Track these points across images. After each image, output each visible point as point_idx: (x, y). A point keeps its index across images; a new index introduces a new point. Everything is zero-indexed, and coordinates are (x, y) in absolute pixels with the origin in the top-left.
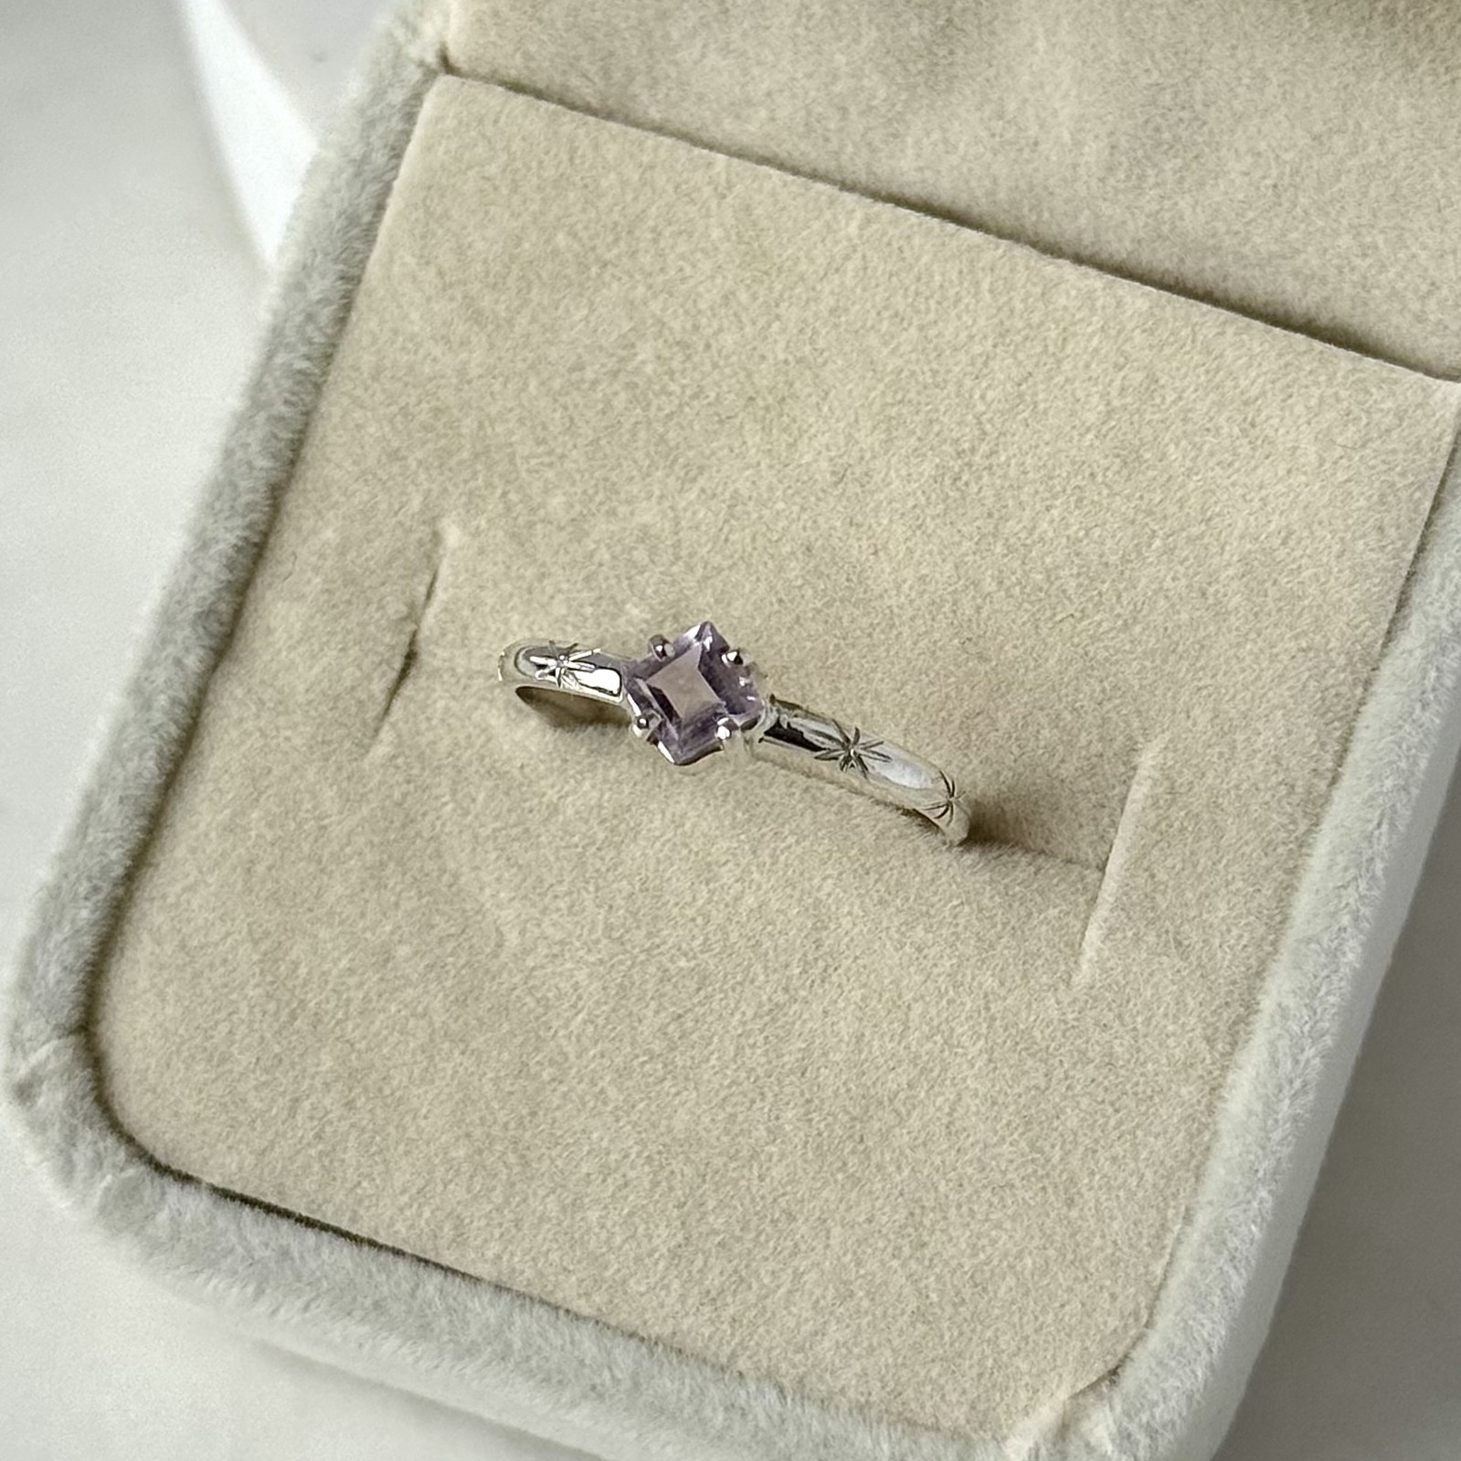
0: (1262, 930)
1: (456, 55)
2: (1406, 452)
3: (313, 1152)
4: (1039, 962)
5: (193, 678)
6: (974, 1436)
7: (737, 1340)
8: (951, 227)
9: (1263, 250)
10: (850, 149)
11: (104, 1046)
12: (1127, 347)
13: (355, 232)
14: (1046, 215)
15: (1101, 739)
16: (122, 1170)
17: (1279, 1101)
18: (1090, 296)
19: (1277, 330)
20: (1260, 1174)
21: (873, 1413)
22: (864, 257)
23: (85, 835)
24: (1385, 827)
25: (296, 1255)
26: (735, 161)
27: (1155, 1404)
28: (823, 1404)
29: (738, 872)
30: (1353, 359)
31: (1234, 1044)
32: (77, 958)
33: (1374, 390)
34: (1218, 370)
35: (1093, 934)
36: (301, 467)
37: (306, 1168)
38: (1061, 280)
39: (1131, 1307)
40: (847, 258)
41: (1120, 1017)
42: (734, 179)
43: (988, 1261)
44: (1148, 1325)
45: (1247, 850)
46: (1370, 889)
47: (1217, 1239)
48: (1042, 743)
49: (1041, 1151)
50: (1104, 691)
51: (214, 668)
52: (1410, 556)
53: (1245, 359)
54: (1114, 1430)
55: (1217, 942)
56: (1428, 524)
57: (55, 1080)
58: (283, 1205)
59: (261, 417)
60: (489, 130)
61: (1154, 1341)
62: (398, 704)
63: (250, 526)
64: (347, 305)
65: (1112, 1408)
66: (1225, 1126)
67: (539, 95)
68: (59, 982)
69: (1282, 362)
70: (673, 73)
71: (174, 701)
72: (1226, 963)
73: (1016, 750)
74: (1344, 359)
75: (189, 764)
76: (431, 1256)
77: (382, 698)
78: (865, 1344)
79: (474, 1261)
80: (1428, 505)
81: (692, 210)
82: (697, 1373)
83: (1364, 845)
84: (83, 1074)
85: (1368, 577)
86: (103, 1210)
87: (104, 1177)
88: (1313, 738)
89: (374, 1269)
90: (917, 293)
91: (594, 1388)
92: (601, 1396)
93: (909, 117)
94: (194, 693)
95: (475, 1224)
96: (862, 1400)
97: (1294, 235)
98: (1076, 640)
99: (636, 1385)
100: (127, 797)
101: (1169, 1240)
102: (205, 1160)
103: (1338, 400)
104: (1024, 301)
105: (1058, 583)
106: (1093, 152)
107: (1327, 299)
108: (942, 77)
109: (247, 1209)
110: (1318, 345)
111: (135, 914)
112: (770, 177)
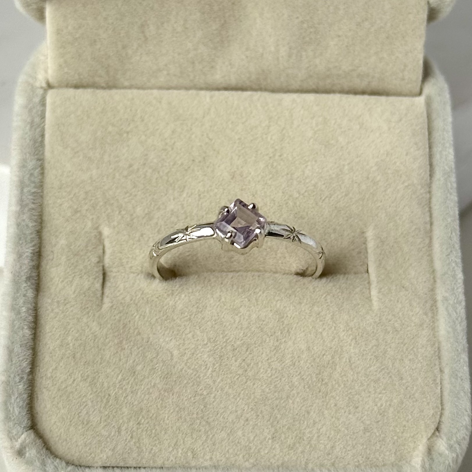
0: (428, 275)
2: (414, 119)
4: (360, 306)
5: (31, 300)
6: (400, 463)
7: (306, 458)
9: (346, 70)
10: (197, 77)
13: (37, 145)
14: (269, 80)
15: (352, 232)
16: (66, 469)
17: (456, 326)
18: (294, 100)
19: (357, 96)
20: (460, 350)
21: (363, 467)
22: (215, 108)
26: (160, 90)
27: (456, 433)
29: (246, 308)
30: (385, 98)
31: (434, 313)
32: (23, 403)
33: (396, 104)
36: (44, 224)
37: (131, 449)
38: (282, 99)
39: (435, 405)
41: (393, 315)
42: (162, 96)
44: (442, 409)
45: (413, 252)
46: (457, 254)
47: (454, 375)
48: (333, 239)
50: (347, 217)
51: (37, 295)
54: (446, 446)
55: (415, 282)
57: (30, 445)
58: (126, 466)
59: (26, 210)
60: (73, 101)
61: (447, 413)
62: (106, 290)
63: (34, 246)
65: (442, 439)
66: (441, 339)
67: (85, 88)
70: (131, 67)
71: (28, 309)
72: (421, 288)
75: (39, 329)
76: (187, 465)
77: (100, 289)
79: (202, 462)
80: (427, 133)
81: (152, 108)
83: (450, 240)
84: (39, 442)
85: (418, 159)
88: (420, 213)
90: (237, 114)
93: (216, 59)
96: (357, 464)
97: (356, 62)
98: (331, 204)
100: (22, 344)
101: (438, 381)
103: (387, 110)
105: (319, 188)
107: (369, 82)
108: (225, 42)
109: (116, 469)
110: (373, 97)
111: (37, 384)
112: (174, 92)
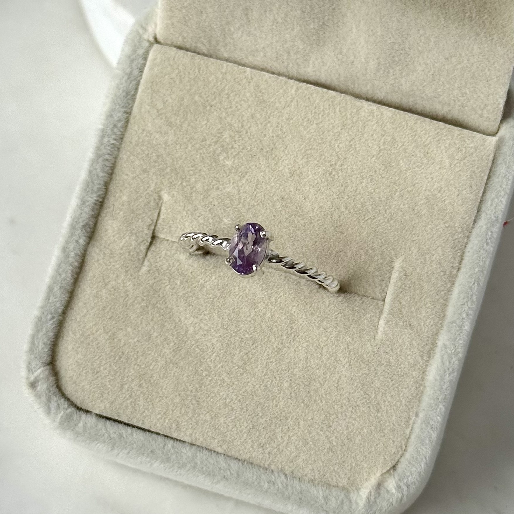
0: (437, 320)
1: (159, 37)
2: (478, 161)
3: (128, 402)
4: (364, 332)
5: (82, 247)
6: (350, 489)
7: (271, 459)
8: (325, 90)
9: (429, 96)
10: (291, 65)
11: (58, 369)
12: (385, 129)
13: (129, 97)
14: (356, 85)
15: (382, 258)
16: (66, 409)
17: (445, 376)
18: (372, 112)
19: (434, 122)
20: (440, 399)
21: (316, 482)
22: (297, 101)
23: (49, 299)
24: (476, 284)
25: (125, 436)
26: (253, 70)
27: (409, 476)
28: (300, 480)
29: (264, 306)
30: (459, 130)
31: (429, 357)
32: (48, 340)
33: (467, 140)
34: (415, 135)
35: (382, 322)
36: (114, 176)
37: (127, 407)
38: (363, 107)
39: (400, 444)
40: (292, 101)
41: (392, 350)
42: (253, 76)
43: (352, 431)
44: (405, 450)
45: (431, 293)
46: (472, 305)
47: (426, 421)
48: (362, 260)
49: (368, 395)
50: (382, 243)
51: (88, 243)
52: (481, 195)
53: (424, 131)
54: (395, 485)
55: (423, 323)
56: (486, 184)
57: (43, 381)
58: (119, 419)
59: (100, 160)
60: (172, 63)
61: (407, 455)
62: (149, 253)
63: (99, 196)
64: (127, 122)
65: (394, 478)
66: (427, 384)
67: (187, 50)
68: (43, 348)
69: (436, 132)
70: (232, 41)
71: (76, 255)
72: (426, 331)
73: (354, 263)
74: (457, 130)
75: (81, 275)
76: (169, 435)
77: (144, 251)
78: (313, 459)
79: (183, 436)
80: (486, 177)
81: (240, 87)
82: (258, 470)
83: (469, 290)
84: (52, 379)
85: (467, 202)
86: (61, 423)
87: (60, 412)
88: (451, 256)
89: (151, 440)
90: (315, 113)
91: (224, 477)
92: (227, 479)
93: (310, 54)
94: (83, 252)
95: (183, 424)
96: (313, 478)
97: (439, 90)
98: (372, 226)
99: (238, 475)
100: (62, 287)
101: (411, 422)
102: (94, 405)
103: (455, 144)
104: (351, 114)
105: (365, 208)
106: (372, 64)
107: (450, 111)
108: (321, 41)
109: (108, 421)
110: (448, 126)
111: (66, 325)
112: (265, 75)
